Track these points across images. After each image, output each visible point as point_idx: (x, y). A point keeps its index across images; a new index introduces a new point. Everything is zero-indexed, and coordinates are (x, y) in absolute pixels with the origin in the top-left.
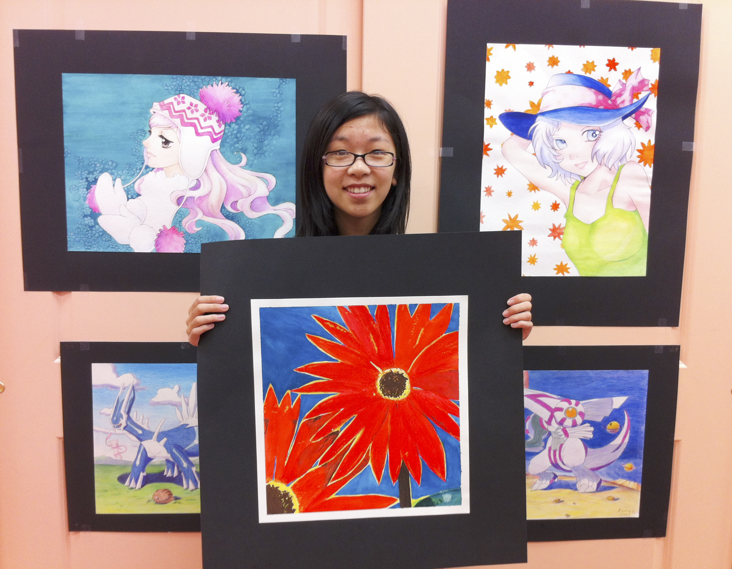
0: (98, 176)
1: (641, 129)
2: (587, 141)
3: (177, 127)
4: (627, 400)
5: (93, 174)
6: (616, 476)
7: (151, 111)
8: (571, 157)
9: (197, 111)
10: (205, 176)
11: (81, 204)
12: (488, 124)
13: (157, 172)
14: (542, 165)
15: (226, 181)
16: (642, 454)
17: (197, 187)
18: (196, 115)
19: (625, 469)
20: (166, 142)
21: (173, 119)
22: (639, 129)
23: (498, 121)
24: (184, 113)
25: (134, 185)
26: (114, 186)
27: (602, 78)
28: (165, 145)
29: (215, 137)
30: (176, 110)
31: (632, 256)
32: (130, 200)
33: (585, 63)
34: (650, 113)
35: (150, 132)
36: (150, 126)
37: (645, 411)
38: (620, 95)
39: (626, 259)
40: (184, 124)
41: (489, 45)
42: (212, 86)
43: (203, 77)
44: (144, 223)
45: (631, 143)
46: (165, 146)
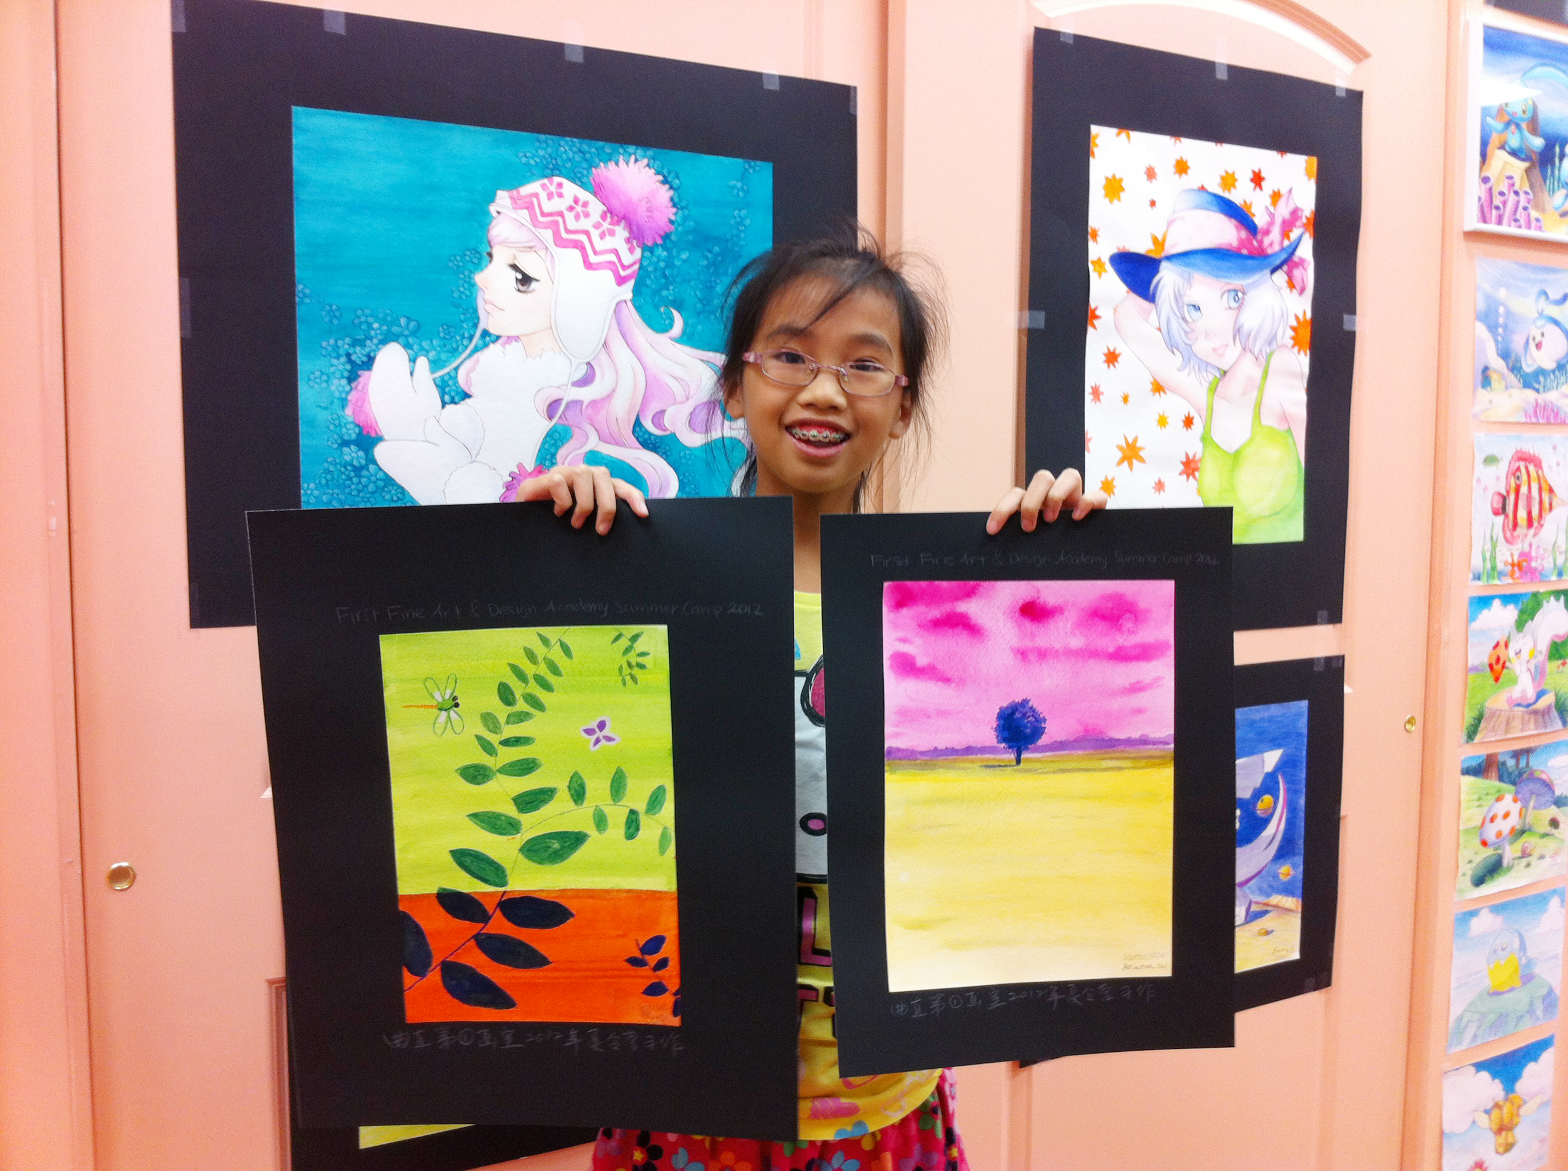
0: (374, 351)
1: (1294, 291)
2: (1226, 309)
3: (547, 248)
4: (1282, 755)
5: (364, 346)
6: (1268, 890)
7: (493, 209)
8: (1207, 335)
9: (587, 215)
10: (604, 356)
11: (335, 416)
12: (1095, 270)
13: (507, 346)
14: (1169, 347)
15: (645, 369)
16: (1302, 846)
17: (586, 381)
18: (585, 224)
19: (1281, 877)
20: (525, 280)
21: (539, 230)
22: (1291, 291)
23: (1108, 267)
24: (560, 219)
25: (457, 373)
26: (412, 374)
27: (1245, 202)
28: (522, 285)
29: (623, 273)
30: (546, 210)
31: (1286, 507)
32: (447, 406)
33: (1223, 174)
34: (1305, 265)
35: (490, 255)
36: (489, 242)
37: (1304, 770)
38: (1267, 232)
39: (1277, 513)
40: (560, 242)
41: (1095, 129)
42: (617, 164)
43: (600, 144)
44: (477, 460)
45: (1283, 316)
46: (521, 287)
